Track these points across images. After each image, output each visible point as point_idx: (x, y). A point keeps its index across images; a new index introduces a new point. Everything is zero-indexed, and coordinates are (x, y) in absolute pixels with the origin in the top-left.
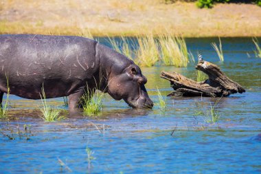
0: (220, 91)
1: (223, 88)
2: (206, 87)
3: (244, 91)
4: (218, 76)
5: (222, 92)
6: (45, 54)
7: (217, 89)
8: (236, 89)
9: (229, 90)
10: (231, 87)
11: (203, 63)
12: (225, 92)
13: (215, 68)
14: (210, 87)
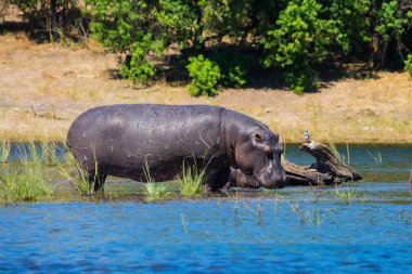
0: (330, 177)
1: (334, 175)
2: (312, 173)
3: (360, 179)
4: (329, 159)
5: (332, 180)
6: (162, 128)
7: (327, 176)
8: (351, 175)
9: (342, 176)
10: (345, 172)
11: (309, 142)
12: (337, 179)
13: (325, 149)
14: (318, 173)
